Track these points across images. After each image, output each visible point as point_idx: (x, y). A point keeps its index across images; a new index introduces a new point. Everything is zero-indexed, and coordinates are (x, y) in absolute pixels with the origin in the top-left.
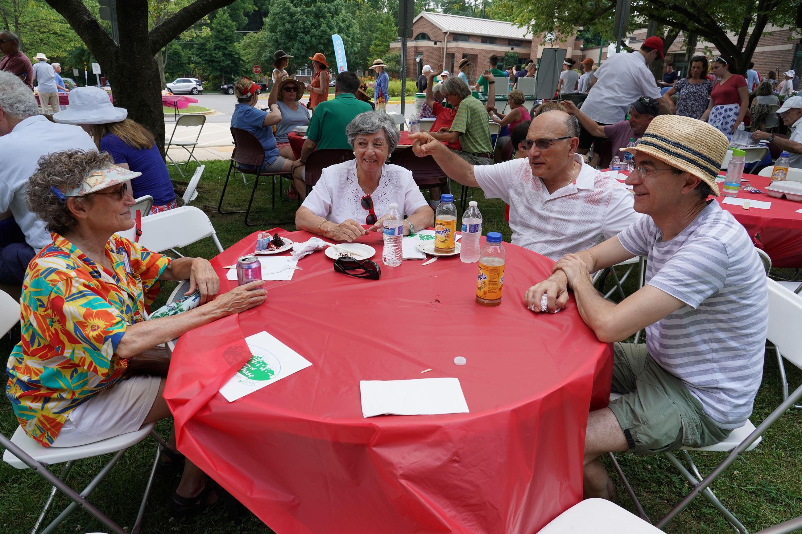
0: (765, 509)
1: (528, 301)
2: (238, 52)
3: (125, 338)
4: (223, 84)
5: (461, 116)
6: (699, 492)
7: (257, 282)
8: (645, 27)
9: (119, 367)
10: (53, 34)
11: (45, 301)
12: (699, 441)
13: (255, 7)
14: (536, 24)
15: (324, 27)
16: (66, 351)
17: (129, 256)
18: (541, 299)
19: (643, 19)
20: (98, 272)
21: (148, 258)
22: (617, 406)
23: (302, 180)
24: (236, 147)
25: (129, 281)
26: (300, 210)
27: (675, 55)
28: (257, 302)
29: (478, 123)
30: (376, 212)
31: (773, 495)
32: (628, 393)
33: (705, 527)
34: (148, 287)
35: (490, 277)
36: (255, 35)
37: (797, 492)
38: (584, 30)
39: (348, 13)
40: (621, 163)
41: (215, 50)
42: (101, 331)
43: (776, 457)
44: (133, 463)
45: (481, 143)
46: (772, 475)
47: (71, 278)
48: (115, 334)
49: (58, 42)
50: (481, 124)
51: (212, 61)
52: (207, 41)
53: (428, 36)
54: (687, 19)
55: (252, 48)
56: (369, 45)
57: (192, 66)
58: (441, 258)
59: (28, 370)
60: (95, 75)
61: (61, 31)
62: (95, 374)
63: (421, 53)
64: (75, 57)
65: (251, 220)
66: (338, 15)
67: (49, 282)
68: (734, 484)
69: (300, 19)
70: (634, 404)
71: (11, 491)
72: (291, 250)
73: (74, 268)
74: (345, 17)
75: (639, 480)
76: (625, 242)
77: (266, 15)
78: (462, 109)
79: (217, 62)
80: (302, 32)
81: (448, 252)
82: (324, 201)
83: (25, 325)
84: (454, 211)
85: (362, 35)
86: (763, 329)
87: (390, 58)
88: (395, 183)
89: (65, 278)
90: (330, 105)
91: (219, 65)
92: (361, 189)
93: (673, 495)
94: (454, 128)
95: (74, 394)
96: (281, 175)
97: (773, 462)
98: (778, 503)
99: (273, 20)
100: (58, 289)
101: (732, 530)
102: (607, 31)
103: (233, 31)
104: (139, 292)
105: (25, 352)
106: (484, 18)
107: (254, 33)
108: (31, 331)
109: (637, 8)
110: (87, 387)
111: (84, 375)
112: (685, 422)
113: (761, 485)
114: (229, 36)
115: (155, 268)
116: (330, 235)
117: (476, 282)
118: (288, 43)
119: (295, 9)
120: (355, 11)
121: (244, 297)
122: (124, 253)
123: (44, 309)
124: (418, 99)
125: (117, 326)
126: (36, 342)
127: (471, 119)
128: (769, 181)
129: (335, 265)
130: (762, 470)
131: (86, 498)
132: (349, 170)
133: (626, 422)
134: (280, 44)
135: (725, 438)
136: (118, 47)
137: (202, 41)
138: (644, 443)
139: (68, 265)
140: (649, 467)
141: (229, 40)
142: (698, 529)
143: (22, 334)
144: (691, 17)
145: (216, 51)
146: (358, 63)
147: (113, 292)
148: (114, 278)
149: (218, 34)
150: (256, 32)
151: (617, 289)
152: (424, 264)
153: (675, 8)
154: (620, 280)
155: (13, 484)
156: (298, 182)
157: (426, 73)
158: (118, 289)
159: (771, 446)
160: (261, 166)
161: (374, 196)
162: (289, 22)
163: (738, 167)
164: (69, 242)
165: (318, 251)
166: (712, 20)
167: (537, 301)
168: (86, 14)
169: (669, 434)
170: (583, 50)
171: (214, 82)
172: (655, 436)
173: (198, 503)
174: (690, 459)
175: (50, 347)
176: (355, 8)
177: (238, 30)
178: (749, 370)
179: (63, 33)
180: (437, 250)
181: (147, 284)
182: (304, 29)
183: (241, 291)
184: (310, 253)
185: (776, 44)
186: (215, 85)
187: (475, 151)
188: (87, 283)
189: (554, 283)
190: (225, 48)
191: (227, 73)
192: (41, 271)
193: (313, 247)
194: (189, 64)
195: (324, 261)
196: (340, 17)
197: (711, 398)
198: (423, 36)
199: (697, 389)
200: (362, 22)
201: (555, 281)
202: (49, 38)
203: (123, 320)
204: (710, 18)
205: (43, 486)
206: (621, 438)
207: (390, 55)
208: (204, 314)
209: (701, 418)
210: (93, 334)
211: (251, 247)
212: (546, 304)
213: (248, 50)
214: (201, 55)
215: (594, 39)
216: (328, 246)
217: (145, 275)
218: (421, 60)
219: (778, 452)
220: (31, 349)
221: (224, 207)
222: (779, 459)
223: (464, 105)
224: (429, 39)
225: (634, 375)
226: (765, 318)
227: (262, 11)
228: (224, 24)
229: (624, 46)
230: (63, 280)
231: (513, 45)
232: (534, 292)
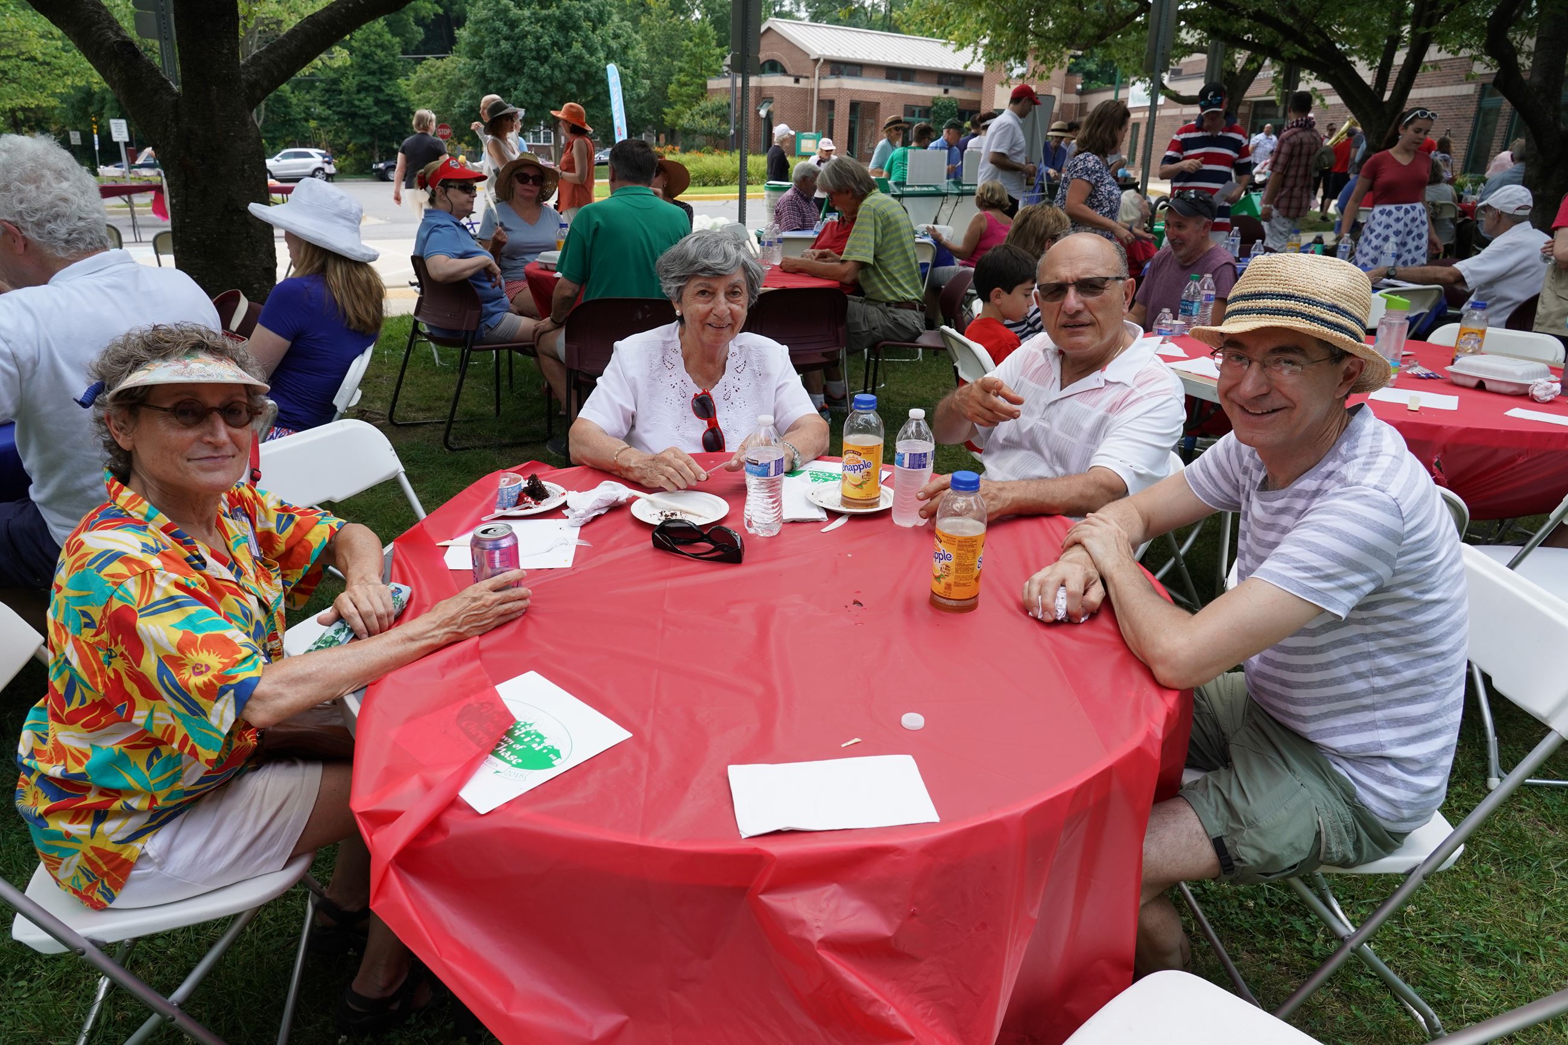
0: (1467, 976)
1: (1029, 601)
2: (404, 96)
3: (261, 688)
4: (377, 160)
5: (863, 231)
6: (1352, 950)
7: (512, 574)
8: (1201, 50)
9: (242, 744)
10: (26, 60)
11: (97, 614)
12: (1352, 856)
13: (436, 7)
14: (991, 43)
15: (577, 47)
16: (136, 714)
17: (253, 525)
18: (1055, 597)
19: (1197, 37)
20: (200, 558)
21: (291, 528)
22: (1198, 794)
23: (556, 358)
24: (422, 292)
25: (259, 574)
26: (576, 427)
27: (1257, 103)
28: (513, 612)
29: (897, 243)
30: (722, 425)
31: (1481, 949)
32: (1216, 768)
33: (1359, 1013)
34: (290, 584)
35: (959, 556)
36: (439, 63)
37: (1522, 942)
38: (1082, 56)
39: (623, 20)
40: (1175, 322)
41: (359, 92)
42: (214, 676)
43: (1481, 876)
44: (258, 929)
45: (902, 281)
46: (1476, 912)
47: (152, 570)
48: (242, 682)
49: (39, 76)
50: (902, 245)
51: (354, 115)
52: (343, 75)
53: (782, 66)
54: (1281, 38)
55: (434, 90)
56: (666, 84)
57: (313, 124)
58: (854, 517)
59: (60, 752)
60: (117, 143)
61: (44, 54)
62: (193, 759)
63: (770, 100)
64: (73, 106)
65: (456, 438)
66: (604, 24)
67: (106, 578)
68: (1407, 931)
69: (528, 32)
70: (1230, 792)
71: (15, 995)
72: (565, 506)
73: (158, 551)
74: (619, 28)
75: (1232, 929)
76: (1198, 485)
77: (460, 22)
78: (865, 216)
79: (363, 116)
80: (534, 59)
81: (867, 506)
82: (621, 407)
83: (56, 663)
84: (878, 427)
85: (652, 66)
86: (1461, 642)
87: (709, 110)
88: (756, 368)
89: (140, 571)
90: (600, 209)
91: (368, 124)
92: (691, 380)
93: (1297, 957)
94: (849, 253)
95: (153, 799)
96: (510, 349)
97: (1476, 887)
98: (1490, 963)
99: (475, 33)
100: (126, 591)
101: (1409, 1018)
102: (1127, 59)
103: (393, 56)
104: (277, 594)
105: (56, 717)
106: (889, 31)
107: (438, 58)
108: (67, 674)
109: (1184, 15)
110: (180, 784)
111: (174, 761)
112: (1324, 820)
113: (1458, 931)
114: (386, 66)
115: (304, 547)
116: (634, 475)
117: (932, 565)
118: (505, 80)
119: (520, 12)
120: (638, 16)
121: (487, 604)
122: (244, 518)
123: (93, 631)
124: (772, 193)
125: (245, 666)
126: (77, 696)
127: (883, 236)
128: (1450, 355)
129: (654, 537)
130: (1456, 902)
131: (180, 1006)
132: (665, 343)
133: (1216, 823)
134: (489, 81)
135: (1397, 847)
136: (178, 95)
137: (332, 75)
138: (1251, 863)
139: (144, 545)
140: (1251, 904)
141: (386, 73)
142: (1346, 1019)
143: (51, 679)
144: (1289, 33)
145: (362, 96)
146: (644, 120)
147: (229, 597)
148: (231, 568)
149: (365, 59)
150: (442, 58)
151: (1175, 564)
152: (824, 530)
153: (1260, 17)
154: (1180, 548)
155: (16, 982)
156: (547, 362)
157: (783, 141)
158: (239, 590)
159: (1471, 855)
160: (475, 332)
161: (716, 393)
162: (506, 39)
163: (1396, 329)
164: (144, 499)
165: (617, 508)
166: (1328, 39)
167: (1048, 600)
168: (111, 29)
169: (1296, 845)
170: (1081, 93)
171: (357, 156)
172: (1270, 848)
173: (396, 1006)
174: (1325, 886)
175: (104, 706)
176: (637, 12)
177: (404, 52)
178: (1440, 719)
179: (48, 59)
180: (846, 501)
181: (289, 579)
182: (538, 51)
183: (482, 591)
184: (603, 512)
185: (1444, 84)
186: (360, 162)
187: (891, 298)
188: (182, 580)
189: (1079, 567)
190: (379, 89)
191: (383, 138)
192: (91, 557)
193: (607, 501)
194: (307, 120)
195: (631, 528)
196: (610, 29)
197: (1370, 774)
198: (774, 67)
199: (1344, 758)
200: (653, 37)
201: (1078, 563)
202: (19, 68)
203: (255, 652)
204: (1324, 36)
205: (79, 982)
206: (1207, 855)
207: (709, 104)
208: (412, 639)
209: (1353, 812)
210: (199, 680)
211: (486, 501)
212: (1064, 607)
213: (426, 94)
214: (331, 102)
215: (1101, 72)
216: (635, 498)
217: (287, 559)
218: (769, 113)
219: (1485, 867)
220: (67, 710)
221: (399, 412)
222: (1486, 880)
223: (869, 208)
224: (784, 72)
225: (1223, 734)
226: (1464, 622)
227: (453, 15)
228: (375, 40)
229: (1163, 87)
230: (136, 574)
231: (947, 84)
232: (1042, 584)
